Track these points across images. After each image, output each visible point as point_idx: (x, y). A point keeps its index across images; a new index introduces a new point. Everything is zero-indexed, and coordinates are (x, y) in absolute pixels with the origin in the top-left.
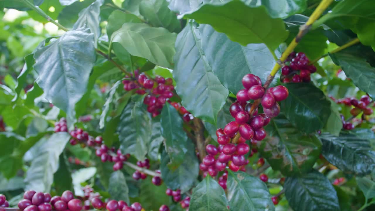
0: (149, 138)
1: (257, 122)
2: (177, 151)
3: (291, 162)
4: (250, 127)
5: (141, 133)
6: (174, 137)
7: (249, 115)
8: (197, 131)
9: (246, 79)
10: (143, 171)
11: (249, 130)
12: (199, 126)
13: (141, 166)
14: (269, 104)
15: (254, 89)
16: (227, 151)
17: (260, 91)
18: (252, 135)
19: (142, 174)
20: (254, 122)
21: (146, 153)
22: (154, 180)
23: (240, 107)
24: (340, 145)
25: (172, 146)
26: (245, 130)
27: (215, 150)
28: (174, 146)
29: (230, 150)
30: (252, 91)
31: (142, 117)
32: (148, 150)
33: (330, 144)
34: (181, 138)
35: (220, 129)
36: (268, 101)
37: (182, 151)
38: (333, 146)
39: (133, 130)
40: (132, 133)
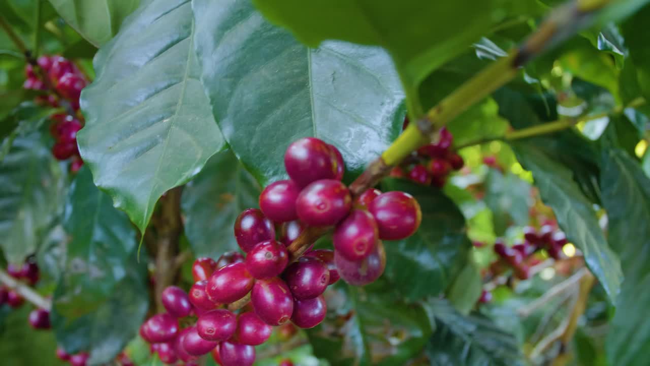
0: (48, 219)
1: (307, 277)
2: (96, 272)
3: (360, 351)
4: (285, 292)
5: (33, 202)
6: (98, 234)
7: (290, 255)
8: (166, 230)
9: (300, 151)
10: (15, 289)
11: (279, 298)
12: (173, 221)
13: (17, 276)
14: (360, 250)
15: (320, 193)
16: (209, 331)
17: (339, 203)
18: (286, 316)
19: (13, 294)
20: (299, 277)
21: (30, 250)
22: (34, 317)
23: (269, 225)
24: (466, 338)
25: (86, 257)
26: (268, 296)
27: (185, 304)
28: (93, 258)
29: (217, 331)
30: (313, 196)
31: (45, 164)
32: (39, 245)
33: (445, 331)
34: (117, 242)
35: (205, 259)
36: (357, 241)
37: (111, 274)
38: (450, 336)
39: (17, 188)
40: (11, 194)
